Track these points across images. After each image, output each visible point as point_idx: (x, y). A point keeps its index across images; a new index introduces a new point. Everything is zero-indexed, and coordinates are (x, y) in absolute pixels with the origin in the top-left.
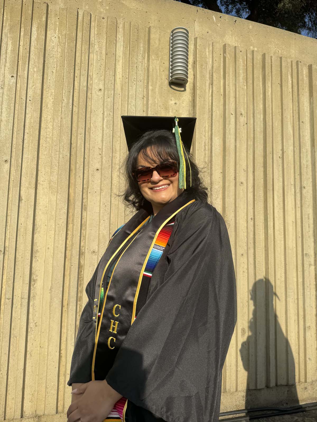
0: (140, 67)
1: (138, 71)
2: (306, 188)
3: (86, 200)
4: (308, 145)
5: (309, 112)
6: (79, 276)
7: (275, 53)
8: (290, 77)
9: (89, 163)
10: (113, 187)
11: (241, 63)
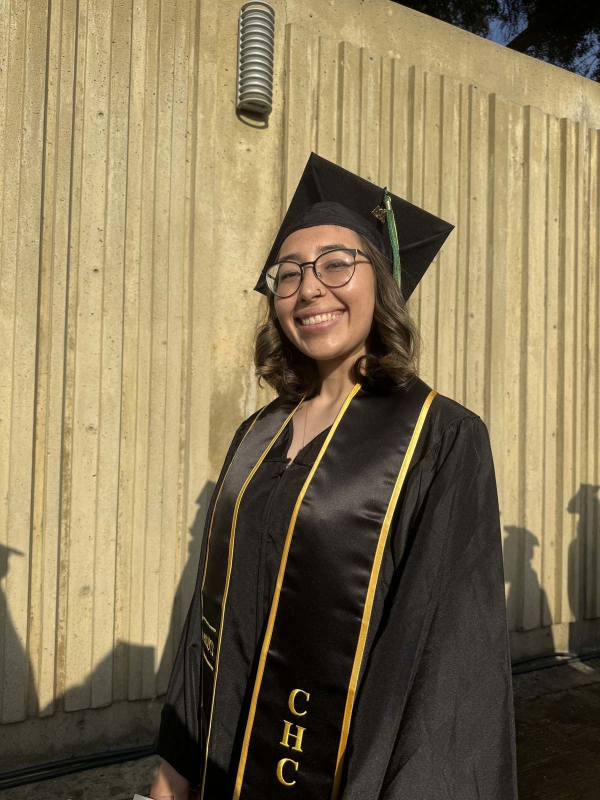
0: (180, 73)
1: (175, 81)
2: (474, 316)
3: (74, 329)
4: (481, 241)
5: (486, 180)
6: (64, 473)
7: (432, 66)
8: (456, 114)
9: (78, 257)
10: (127, 304)
11: (370, 81)
